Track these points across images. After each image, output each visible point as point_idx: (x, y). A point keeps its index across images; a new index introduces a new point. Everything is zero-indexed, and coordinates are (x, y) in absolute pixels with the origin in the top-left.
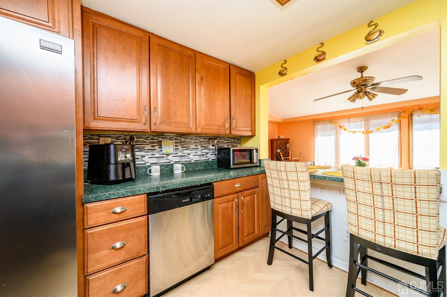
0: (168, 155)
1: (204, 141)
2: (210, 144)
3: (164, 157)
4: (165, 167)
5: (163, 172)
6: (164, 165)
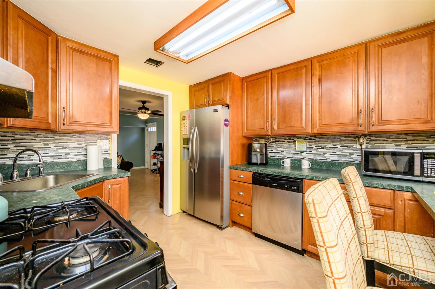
0: (302, 152)
1: (347, 140)
2: (356, 143)
3: (298, 153)
4: (298, 162)
5: (296, 165)
6: (297, 160)
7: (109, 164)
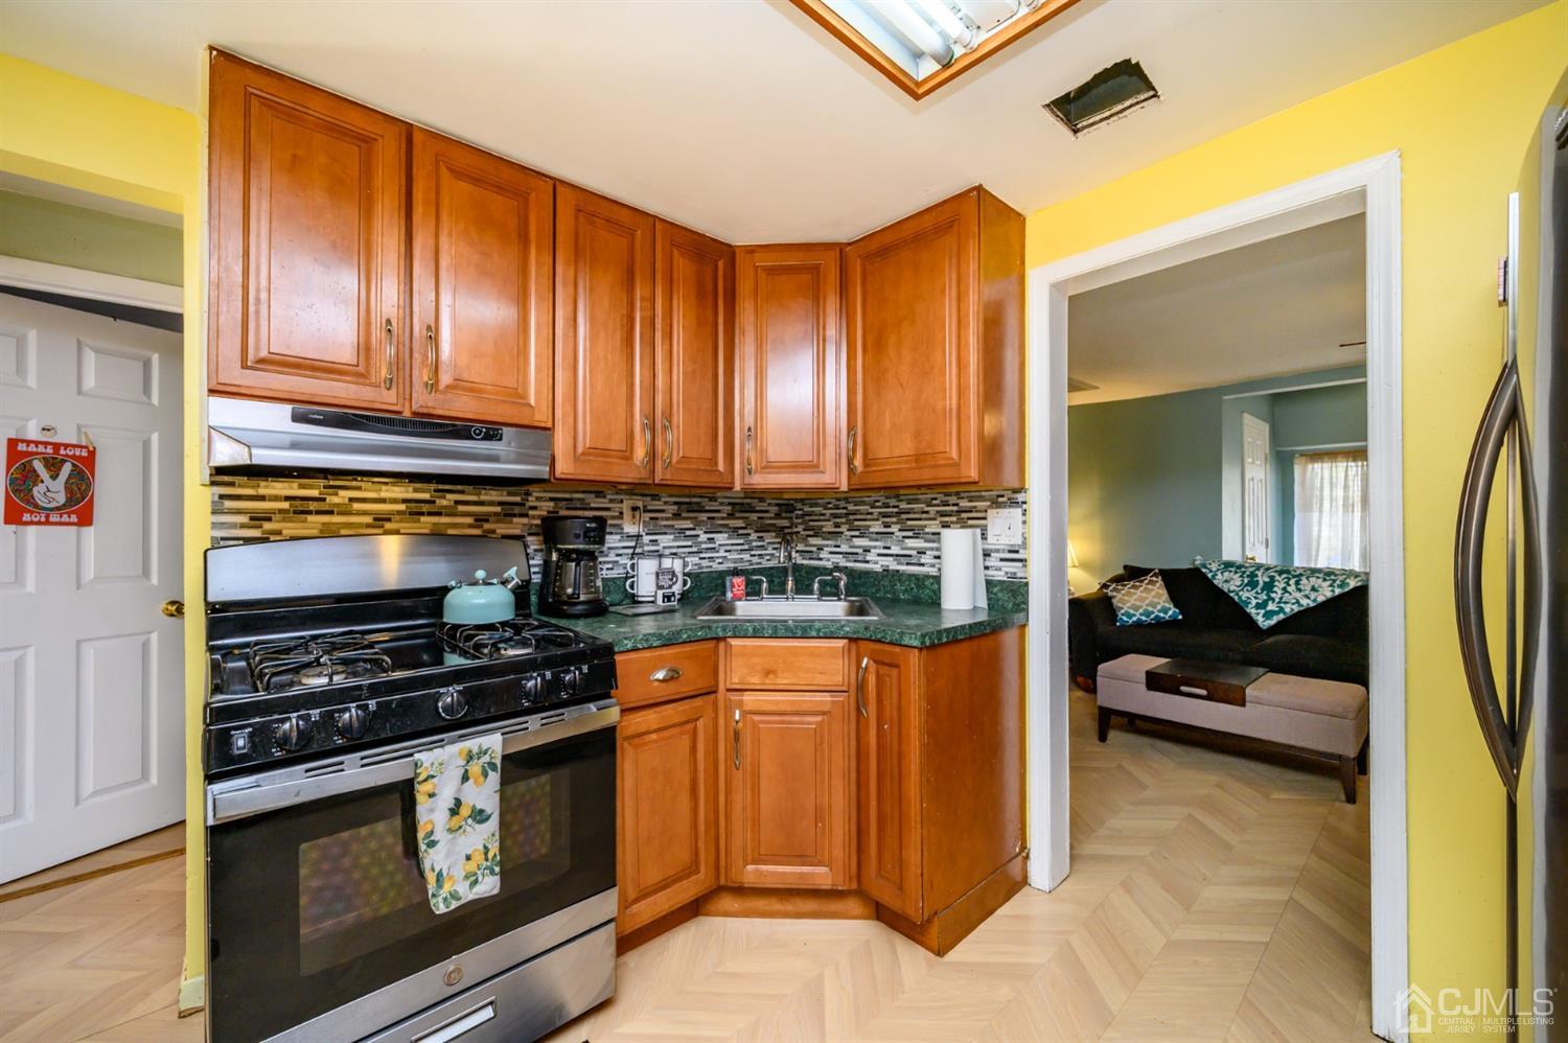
7: (1020, 599)
